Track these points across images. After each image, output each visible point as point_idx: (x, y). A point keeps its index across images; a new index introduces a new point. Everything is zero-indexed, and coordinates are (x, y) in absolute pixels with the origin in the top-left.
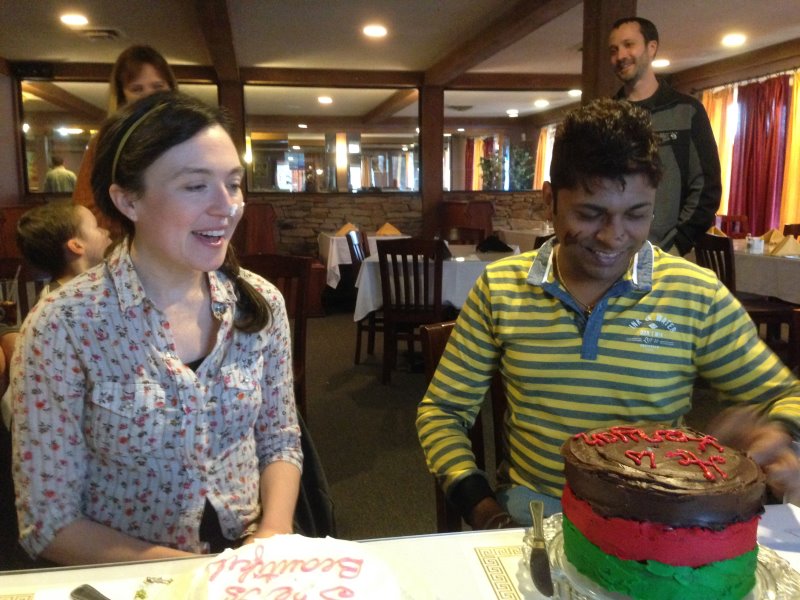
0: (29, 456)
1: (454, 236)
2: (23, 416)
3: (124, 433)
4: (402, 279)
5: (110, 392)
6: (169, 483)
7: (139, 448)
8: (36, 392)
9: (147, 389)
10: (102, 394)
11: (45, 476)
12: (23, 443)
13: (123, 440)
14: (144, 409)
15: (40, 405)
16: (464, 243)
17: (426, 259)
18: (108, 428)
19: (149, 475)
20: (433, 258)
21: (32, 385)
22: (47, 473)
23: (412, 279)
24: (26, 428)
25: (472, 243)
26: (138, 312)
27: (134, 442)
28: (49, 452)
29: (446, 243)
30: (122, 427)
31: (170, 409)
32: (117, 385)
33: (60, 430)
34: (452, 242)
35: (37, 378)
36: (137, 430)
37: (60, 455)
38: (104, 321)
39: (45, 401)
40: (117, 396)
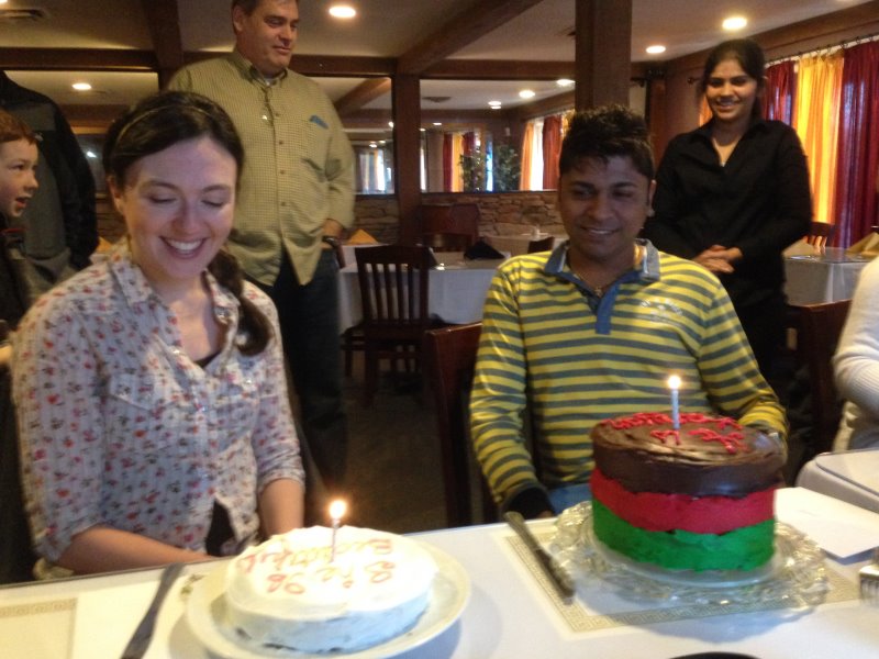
0: (40, 454)
1: (439, 243)
2: (34, 413)
3: (141, 426)
4: (383, 292)
5: (126, 384)
6: (178, 483)
7: (154, 442)
8: (48, 386)
9: (164, 382)
10: (120, 386)
11: (59, 475)
12: (35, 442)
13: (140, 434)
14: (162, 401)
15: (52, 400)
16: (449, 250)
17: (410, 269)
18: (124, 420)
19: (158, 474)
20: (417, 267)
21: (44, 379)
22: (62, 471)
23: (395, 291)
24: (38, 425)
25: (458, 250)
26: (144, 307)
27: (150, 436)
28: (62, 449)
29: (431, 250)
30: (139, 419)
31: (184, 404)
32: (134, 378)
33: (73, 425)
34: (438, 250)
35: (49, 371)
36: (153, 423)
37: (74, 452)
38: (117, 313)
39: (58, 396)
40: (134, 388)
